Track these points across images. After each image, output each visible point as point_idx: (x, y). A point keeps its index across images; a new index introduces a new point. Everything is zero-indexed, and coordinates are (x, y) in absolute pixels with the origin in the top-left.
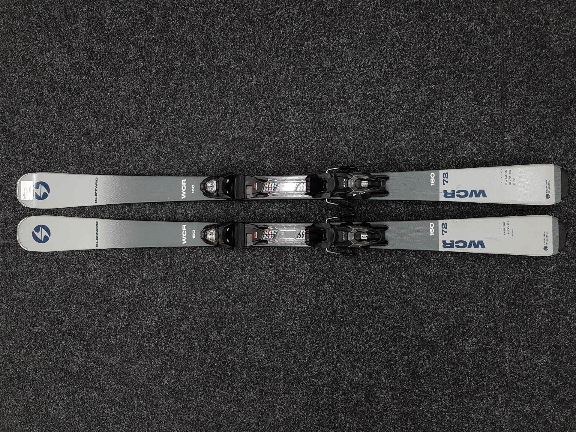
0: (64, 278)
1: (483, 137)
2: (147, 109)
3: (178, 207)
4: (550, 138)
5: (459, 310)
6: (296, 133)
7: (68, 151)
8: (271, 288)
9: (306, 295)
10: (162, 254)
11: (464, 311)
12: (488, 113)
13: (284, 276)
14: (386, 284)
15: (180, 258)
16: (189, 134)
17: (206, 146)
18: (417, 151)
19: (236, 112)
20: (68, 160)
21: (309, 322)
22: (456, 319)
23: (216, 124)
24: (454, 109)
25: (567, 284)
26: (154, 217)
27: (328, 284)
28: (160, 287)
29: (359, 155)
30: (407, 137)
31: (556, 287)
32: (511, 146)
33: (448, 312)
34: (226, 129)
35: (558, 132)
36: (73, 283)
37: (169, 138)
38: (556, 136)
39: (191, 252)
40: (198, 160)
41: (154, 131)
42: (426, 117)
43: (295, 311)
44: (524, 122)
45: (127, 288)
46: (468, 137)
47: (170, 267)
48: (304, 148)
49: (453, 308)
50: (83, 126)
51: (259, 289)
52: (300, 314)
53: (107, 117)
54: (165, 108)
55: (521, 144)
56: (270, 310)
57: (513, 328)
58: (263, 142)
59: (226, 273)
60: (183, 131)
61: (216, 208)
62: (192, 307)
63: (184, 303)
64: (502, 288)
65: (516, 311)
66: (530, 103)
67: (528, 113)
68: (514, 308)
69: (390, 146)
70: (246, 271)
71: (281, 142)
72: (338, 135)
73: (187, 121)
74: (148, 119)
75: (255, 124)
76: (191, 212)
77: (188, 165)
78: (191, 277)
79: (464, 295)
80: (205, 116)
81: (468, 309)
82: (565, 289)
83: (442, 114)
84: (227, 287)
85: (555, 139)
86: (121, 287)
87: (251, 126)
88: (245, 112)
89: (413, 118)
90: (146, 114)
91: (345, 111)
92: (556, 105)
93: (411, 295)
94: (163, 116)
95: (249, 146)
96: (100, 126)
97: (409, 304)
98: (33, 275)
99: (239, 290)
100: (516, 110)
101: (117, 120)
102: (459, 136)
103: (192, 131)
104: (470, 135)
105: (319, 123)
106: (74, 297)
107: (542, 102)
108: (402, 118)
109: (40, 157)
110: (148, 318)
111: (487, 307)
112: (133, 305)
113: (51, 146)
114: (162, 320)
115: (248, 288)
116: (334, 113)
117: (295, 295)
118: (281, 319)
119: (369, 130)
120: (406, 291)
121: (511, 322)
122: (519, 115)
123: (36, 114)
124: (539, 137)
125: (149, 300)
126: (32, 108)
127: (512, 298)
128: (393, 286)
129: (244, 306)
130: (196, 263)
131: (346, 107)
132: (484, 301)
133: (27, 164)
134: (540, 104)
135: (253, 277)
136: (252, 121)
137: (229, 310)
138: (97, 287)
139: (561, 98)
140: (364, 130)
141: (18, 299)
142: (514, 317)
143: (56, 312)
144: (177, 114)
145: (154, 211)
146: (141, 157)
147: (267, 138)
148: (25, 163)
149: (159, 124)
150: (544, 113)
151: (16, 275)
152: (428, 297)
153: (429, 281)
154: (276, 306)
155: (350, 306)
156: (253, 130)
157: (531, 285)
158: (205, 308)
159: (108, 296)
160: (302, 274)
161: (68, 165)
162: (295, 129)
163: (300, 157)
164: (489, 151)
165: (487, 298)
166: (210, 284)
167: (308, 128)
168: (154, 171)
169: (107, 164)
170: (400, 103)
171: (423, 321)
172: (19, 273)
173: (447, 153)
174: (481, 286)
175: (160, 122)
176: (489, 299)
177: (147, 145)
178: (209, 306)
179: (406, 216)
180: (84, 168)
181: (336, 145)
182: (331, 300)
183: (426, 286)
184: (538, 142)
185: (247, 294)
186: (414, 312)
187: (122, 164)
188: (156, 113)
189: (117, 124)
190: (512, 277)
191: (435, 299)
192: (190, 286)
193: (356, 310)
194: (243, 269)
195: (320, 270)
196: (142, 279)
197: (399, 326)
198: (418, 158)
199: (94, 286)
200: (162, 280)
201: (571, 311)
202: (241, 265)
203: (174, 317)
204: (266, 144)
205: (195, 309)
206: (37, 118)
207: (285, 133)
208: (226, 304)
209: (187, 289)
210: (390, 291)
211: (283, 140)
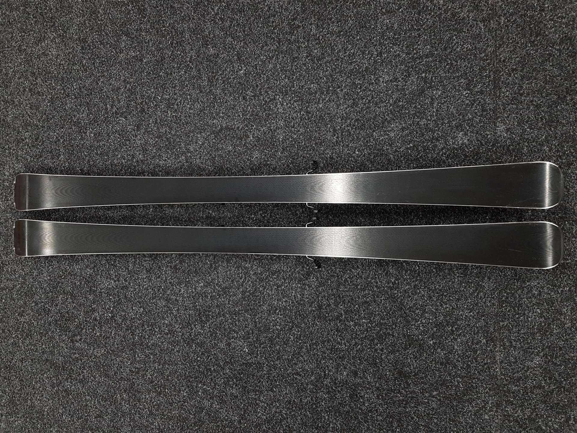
0: (52, 268)
1: (475, 127)
2: (137, 98)
4: (545, 128)
5: (448, 307)
6: (284, 123)
7: (59, 140)
8: (256, 281)
9: (291, 289)
11: (453, 308)
12: (480, 102)
13: (269, 269)
14: (372, 278)
16: (177, 124)
17: (194, 136)
18: (406, 142)
19: (224, 101)
20: (59, 150)
21: (293, 317)
22: (445, 316)
24: (445, 98)
25: (562, 282)
27: (313, 278)
28: (145, 278)
29: (347, 145)
30: (397, 127)
31: (550, 285)
32: (504, 137)
33: (436, 310)
34: (214, 118)
35: (553, 122)
36: (61, 273)
38: (551, 126)
40: (186, 149)
41: (143, 121)
42: (415, 107)
43: (280, 305)
44: (518, 112)
45: (113, 279)
46: (459, 127)
48: (292, 138)
49: (441, 305)
50: (74, 116)
51: (243, 282)
52: (285, 309)
53: (98, 107)
54: (154, 97)
55: (514, 134)
56: (254, 304)
57: (505, 327)
60: (172, 120)
62: (176, 299)
63: (168, 295)
64: (494, 285)
65: (508, 310)
66: (524, 92)
67: (522, 102)
68: (506, 306)
69: (379, 136)
71: (269, 132)
72: (326, 125)
73: (176, 110)
74: (137, 108)
79: (453, 291)
81: (457, 307)
82: (560, 287)
83: (432, 103)
84: (212, 280)
85: (550, 129)
86: (107, 278)
88: (234, 102)
89: (402, 108)
90: (135, 103)
91: (333, 101)
92: (551, 94)
93: (398, 291)
94: (152, 105)
96: (91, 115)
97: (396, 300)
98: (22, 264)
99: (224, 283)
100: (509, 99)
101: (107, 109)
102: (449, 126)
103: (180, 121)
104: (461, 125)
105: (307, 112)
106: (61, 287)
107: (536, 91)
108: (391, 107)
109: (33, 146)
110: (133, 310)
111: (477, 304)
112: (119, 296)
113: (43, 136)
114: (146, 312)
115: (232, 281)
116: (323, 102)
117: (279, 289)
118: (266, 313)
119: (357, 120)
120: (393, 287)
121: (503, 321)
122: (512, 104)
123: (29, 104)
124: (533, 127)
125: (134, 291)
126: (26, 97)
127: (504, 296)
128: (380, 281)
129: (229, 299)
131: (334, 96)
132: (474, 298)
133: (19, 153)
134: (535, 93)
135: (238, 270)
137: (213, 303)
138: (83, 278)
139: (556, 87)
140: (352, 120)
141: (7, 288)
142: (505, 315)
143: (43, 302)
144: (166, 103)
147: (255, 128)
148: (18, 152)
149: (148, 113)
150: (539, 102)
152: (416, 293)
153: (417, 277)
154: (260, 299)
155: (336, 300)
157: (524, 282)
159: (94, 287)
160: (288, 268)
161: (59, 155)
162: (282, 119)
163: (287, 147)
164: (481, 142)
165: (477, 295)
167: (296, 118)
169: (97, 154)
170: (390, 92)
171: (410, 318)
173: (438, 143)
174: (471, 283)
176: (479, 296)
177: (136, 135)
178: (194, 299)
179: (394, 208)
180: (74, 157)
181: (324, 135)
182: (317, 294)
183: (413, 282)
184: (532, 133)
185: (231, 287)
186: (402, 308)
188: (146, 102)
189: (107, 113)
190: (503, 273)
191: (423, 295)
192: (175, 278)
193: (341, 306)
195: (306, 263)
197: (385, 323)
198: (407, 148)
199: (80, 277)
200: (147, 271)
201: (566, 310)
203: (159, 310)
204: (254, 134)
206: (30, 107)
207: (273, 123)
208: (211, 296)
209: (172, 281)
210: (376, 286)
211: (271, 130)
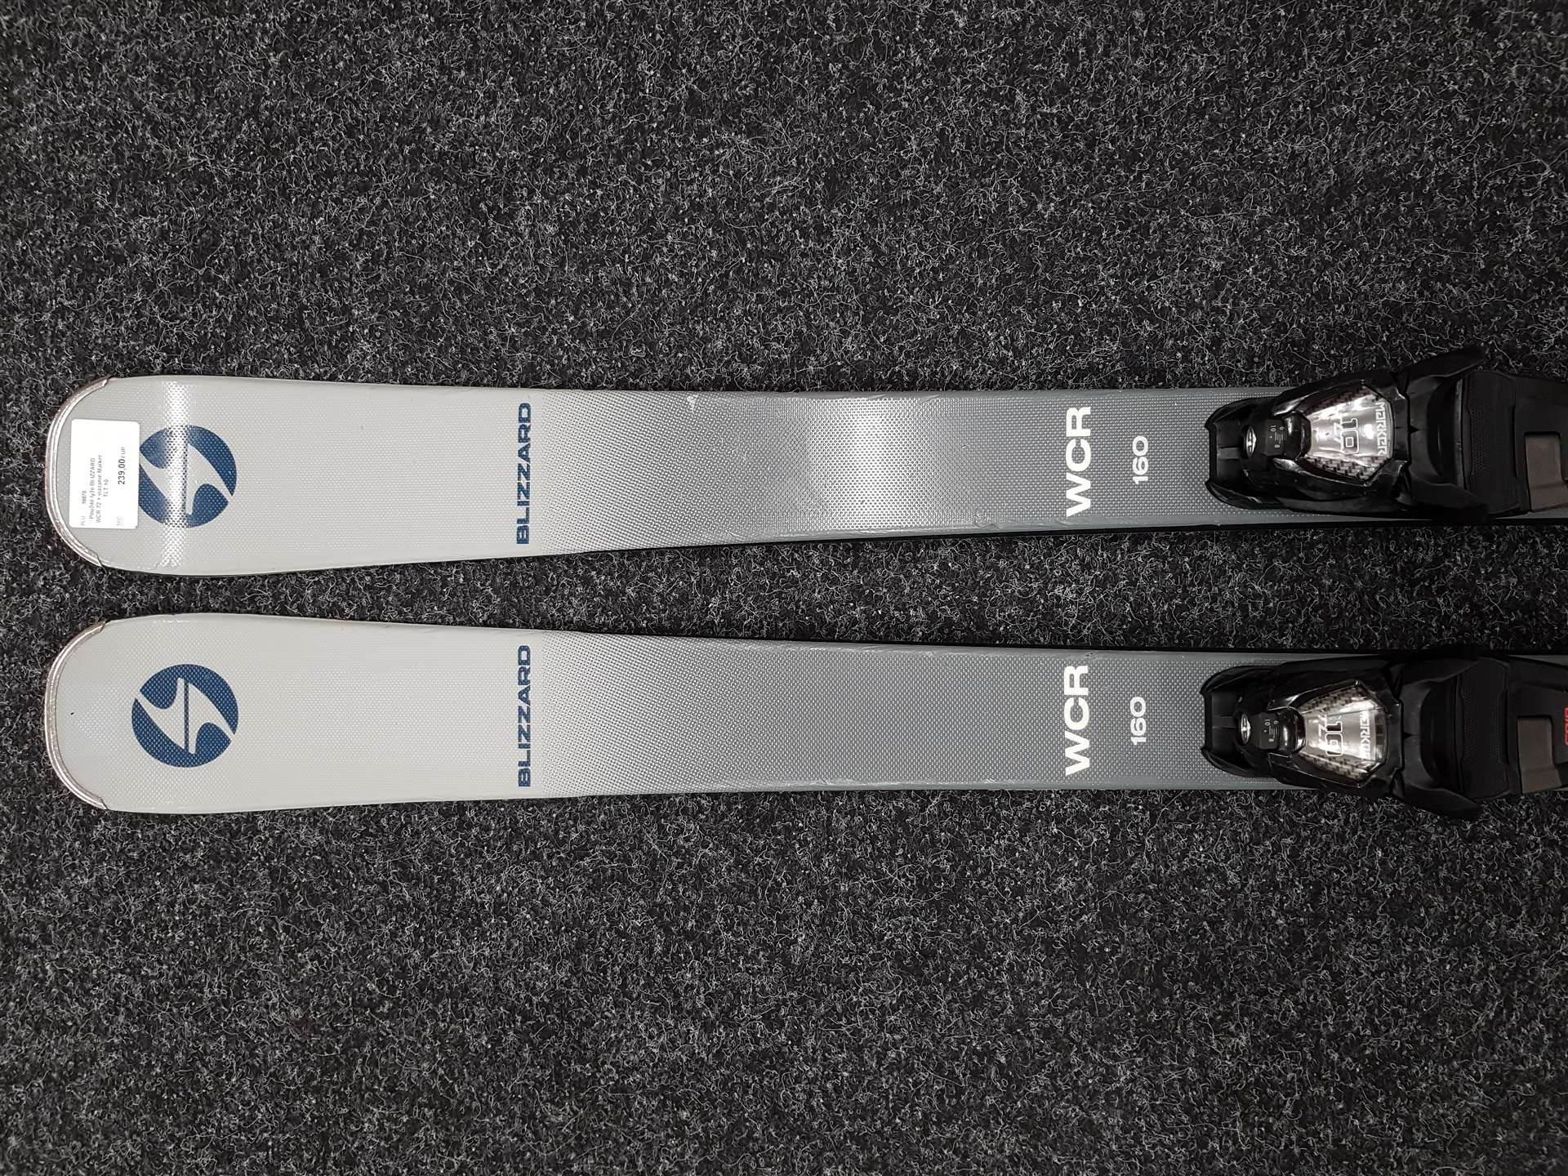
3: (1002, 564)
10: (906, 828)
15: (1010, 850)
23: (1238, 102)
26: (855, 622)
37: (953, 186)
39: (1082, 819)
47: (951, 896)
58: (1521, 201)
59: (1297, 936)
61: (1237, 567)
70: (1421, 923)
75: (1474, 103)
76: (1079, 592)
77: (1062, 331)
78: (1084, 956)
80: (1169, 60)
87: (1451, 115)
95: (1439, 227)
130: (1114, 878)
136: (1451, 87)
145: (856, 590)
146: (784, 294)
151: (26, 942)
156: (1460, 134)
158: (1164, 1130)
166: (1198, 997)
168: (858, 368)
172: (43, 928)
175: (898, 93)
187: (665, 333)
194: (1400, 911)
196: (787, 963)
202: (1389, 889)
205: (1107, 1135)
